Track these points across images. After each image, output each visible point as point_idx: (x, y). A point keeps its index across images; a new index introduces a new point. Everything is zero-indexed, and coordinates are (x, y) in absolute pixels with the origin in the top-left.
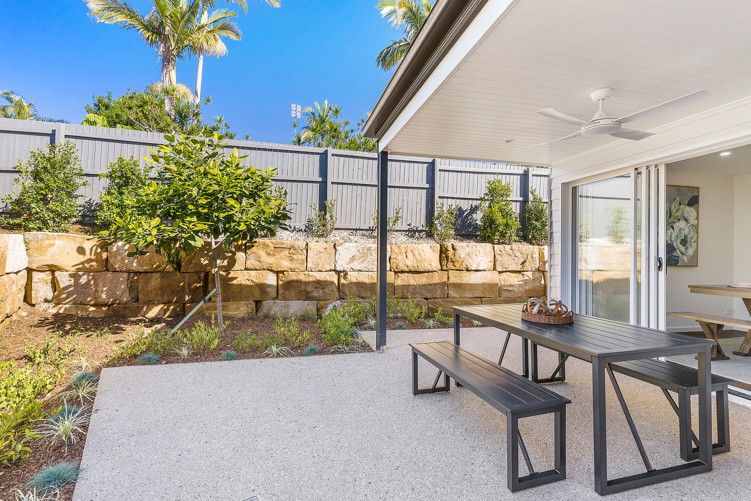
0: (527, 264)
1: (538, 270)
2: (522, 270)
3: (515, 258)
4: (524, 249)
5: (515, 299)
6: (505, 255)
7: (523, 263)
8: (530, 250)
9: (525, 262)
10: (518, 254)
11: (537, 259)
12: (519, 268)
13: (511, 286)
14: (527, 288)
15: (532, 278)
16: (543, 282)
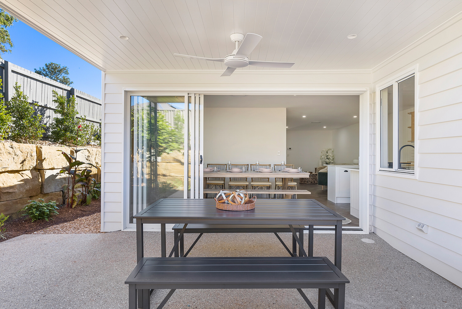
0: (26, 163)
1: (35, 169)
2: (22, 169)
3: (15, 157)
4: (24, 147)
5: (16, 202)
6: (5, 154)
7: (23, 162)
8: (29, 148)
9: (25, 160)
10: (18, 153)
11: (36, 157)
12: (18, 167)
13: (11, 187)
14: (28, 187)
15: (31, 177)
16: (40, 180)
